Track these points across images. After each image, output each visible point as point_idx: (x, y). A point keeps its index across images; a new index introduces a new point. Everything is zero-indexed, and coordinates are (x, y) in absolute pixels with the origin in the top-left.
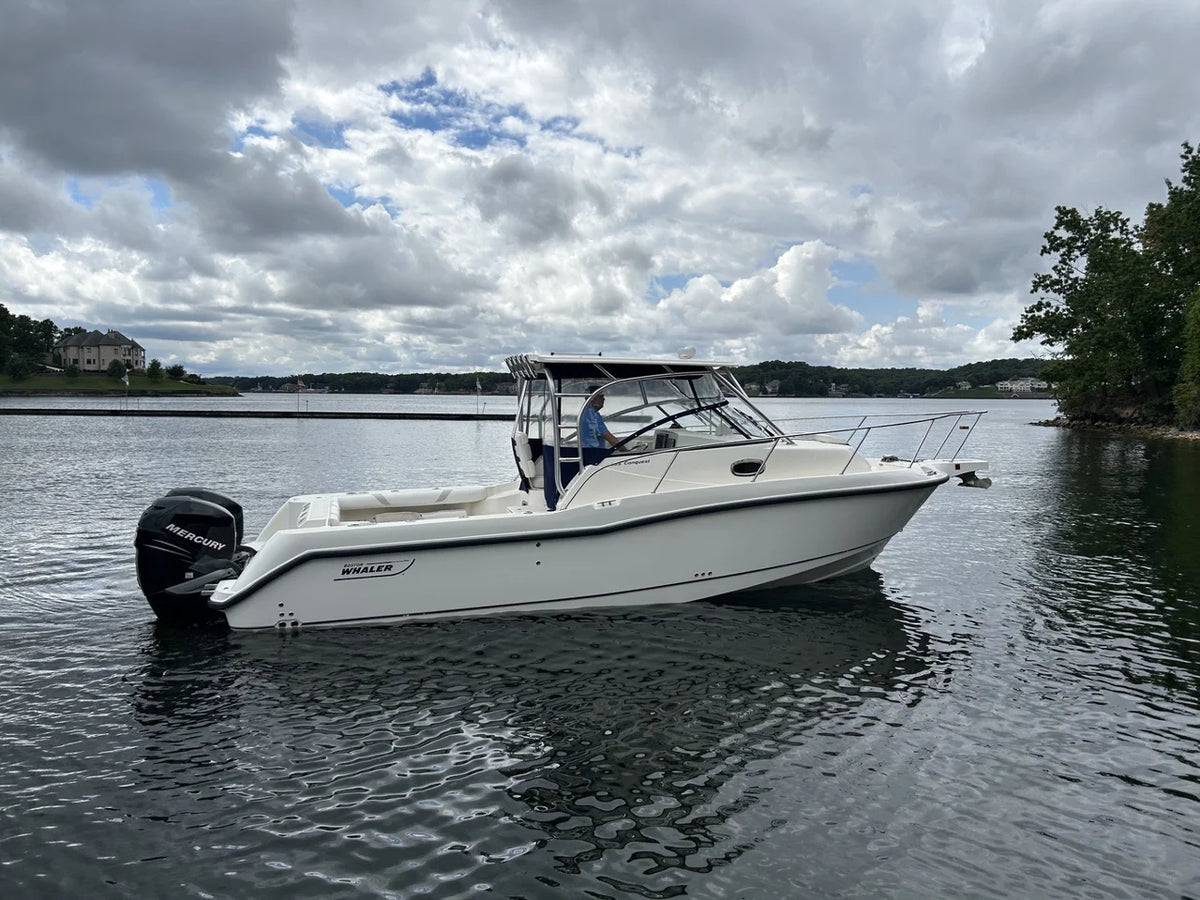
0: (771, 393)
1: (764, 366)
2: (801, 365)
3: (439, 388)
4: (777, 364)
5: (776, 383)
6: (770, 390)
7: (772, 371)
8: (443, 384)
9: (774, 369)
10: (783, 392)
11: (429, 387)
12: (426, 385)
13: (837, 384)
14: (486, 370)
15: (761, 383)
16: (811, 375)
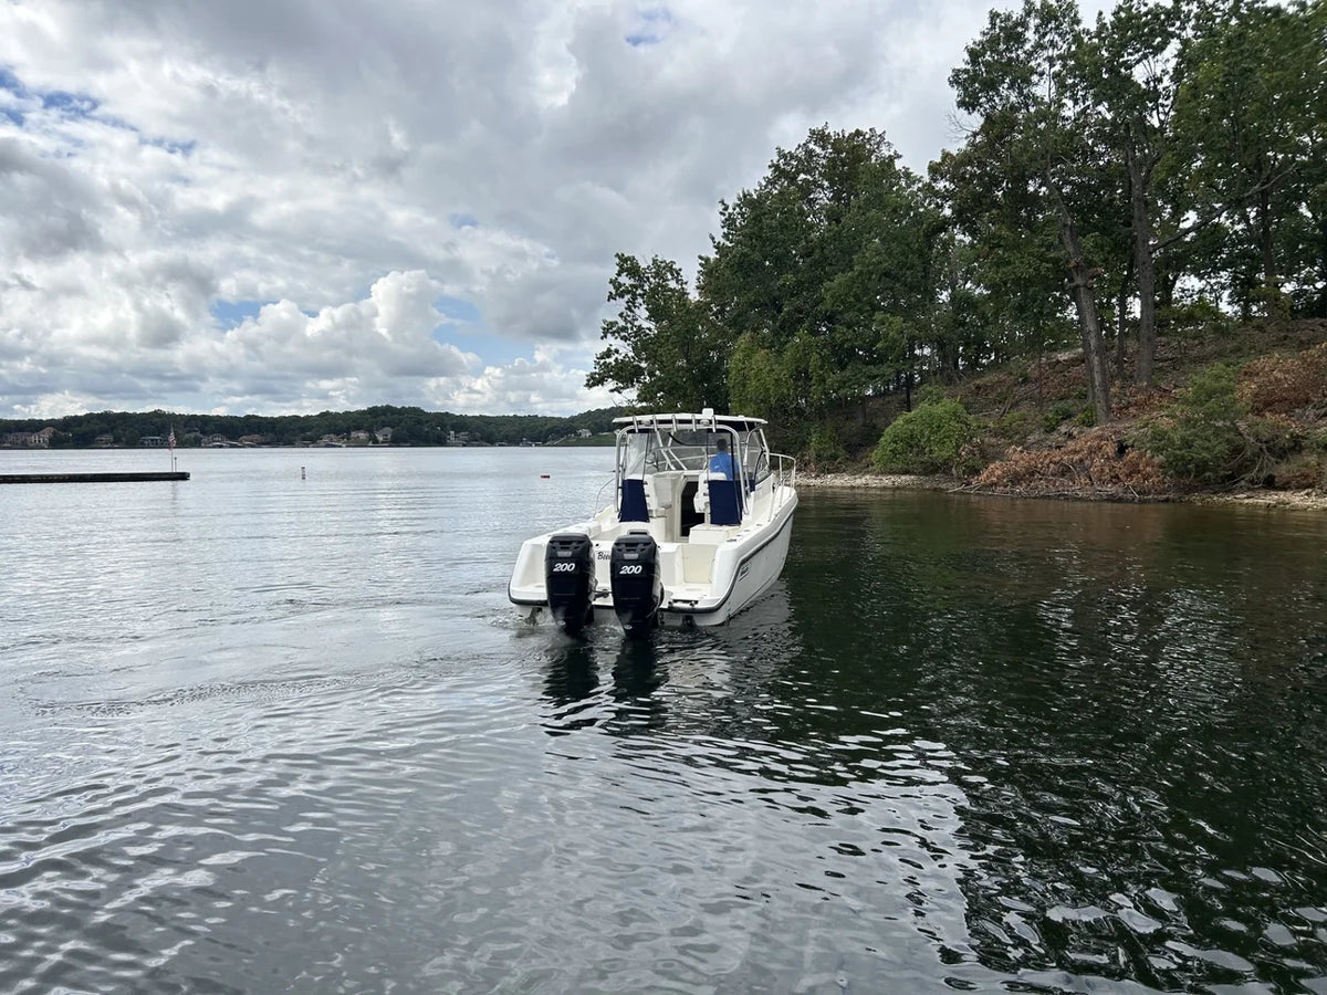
0: (383, 442)
1: (373, 411)
2: (416, 411)
4: (388, 410)
5: (388, 430)
6: (381, 439)
7: (383, 418)
9: (385, 415)
10: (396, 442)
13: (456, 432)
15: (370, 430)
16: (427, 422)
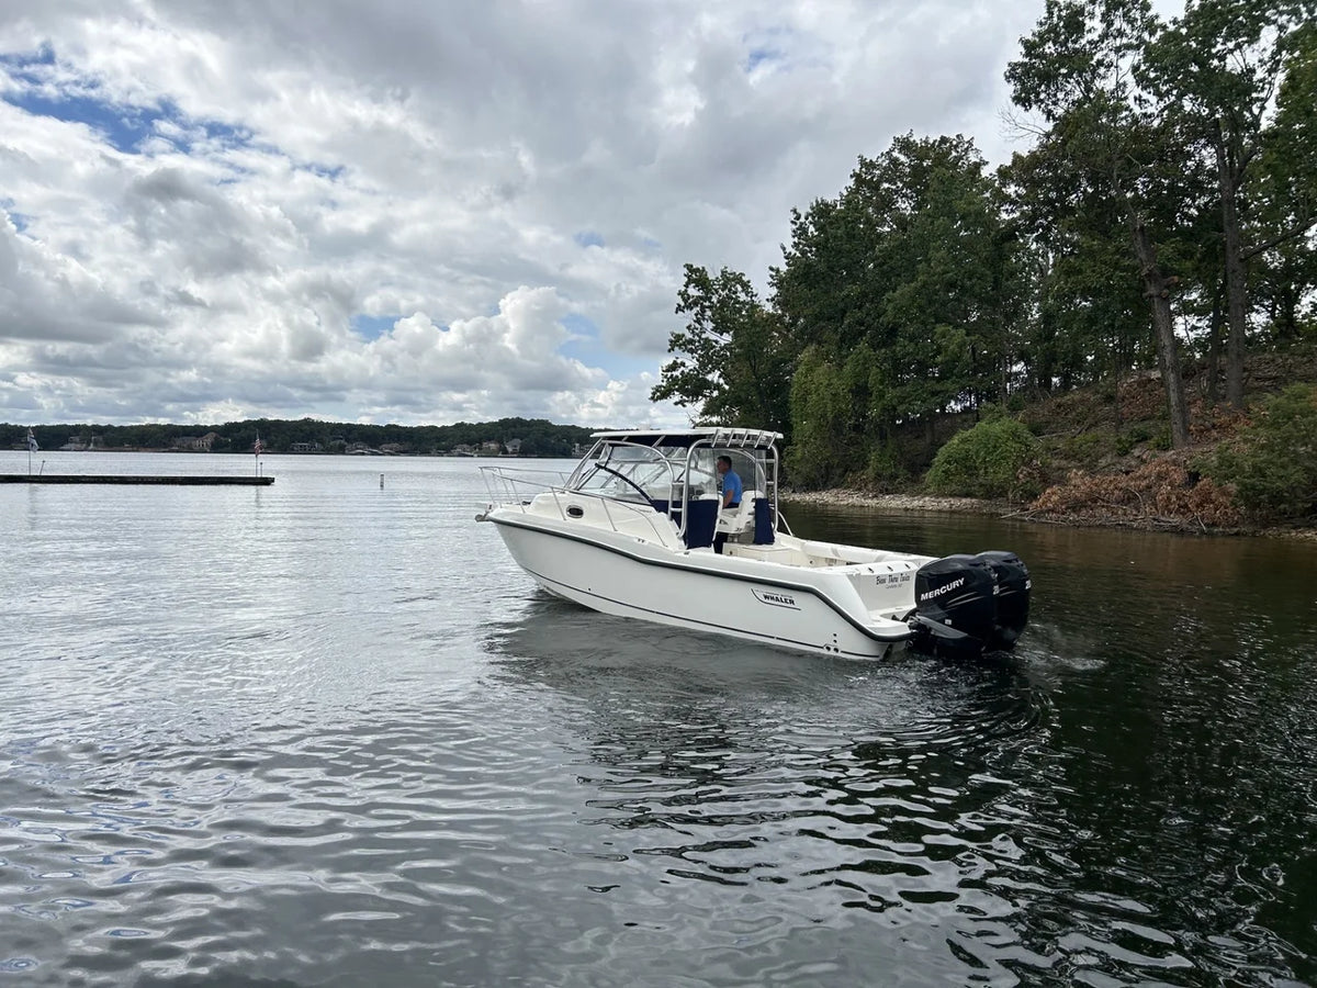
0: (512, 453)
1: (504, 423)
2: (544, 423)
3: (96, 444)
4: (519, 422)
5: (517, 442)
6: (510, 450)
7: (513, 429)
8: (101, 438)
9: (515, 427)
10: (524, 453)
11: (82, 442)
12: (77, 439)
13: (582, 444)
14: (163, 421)
15: (500, 442)
16: (554, 434)
